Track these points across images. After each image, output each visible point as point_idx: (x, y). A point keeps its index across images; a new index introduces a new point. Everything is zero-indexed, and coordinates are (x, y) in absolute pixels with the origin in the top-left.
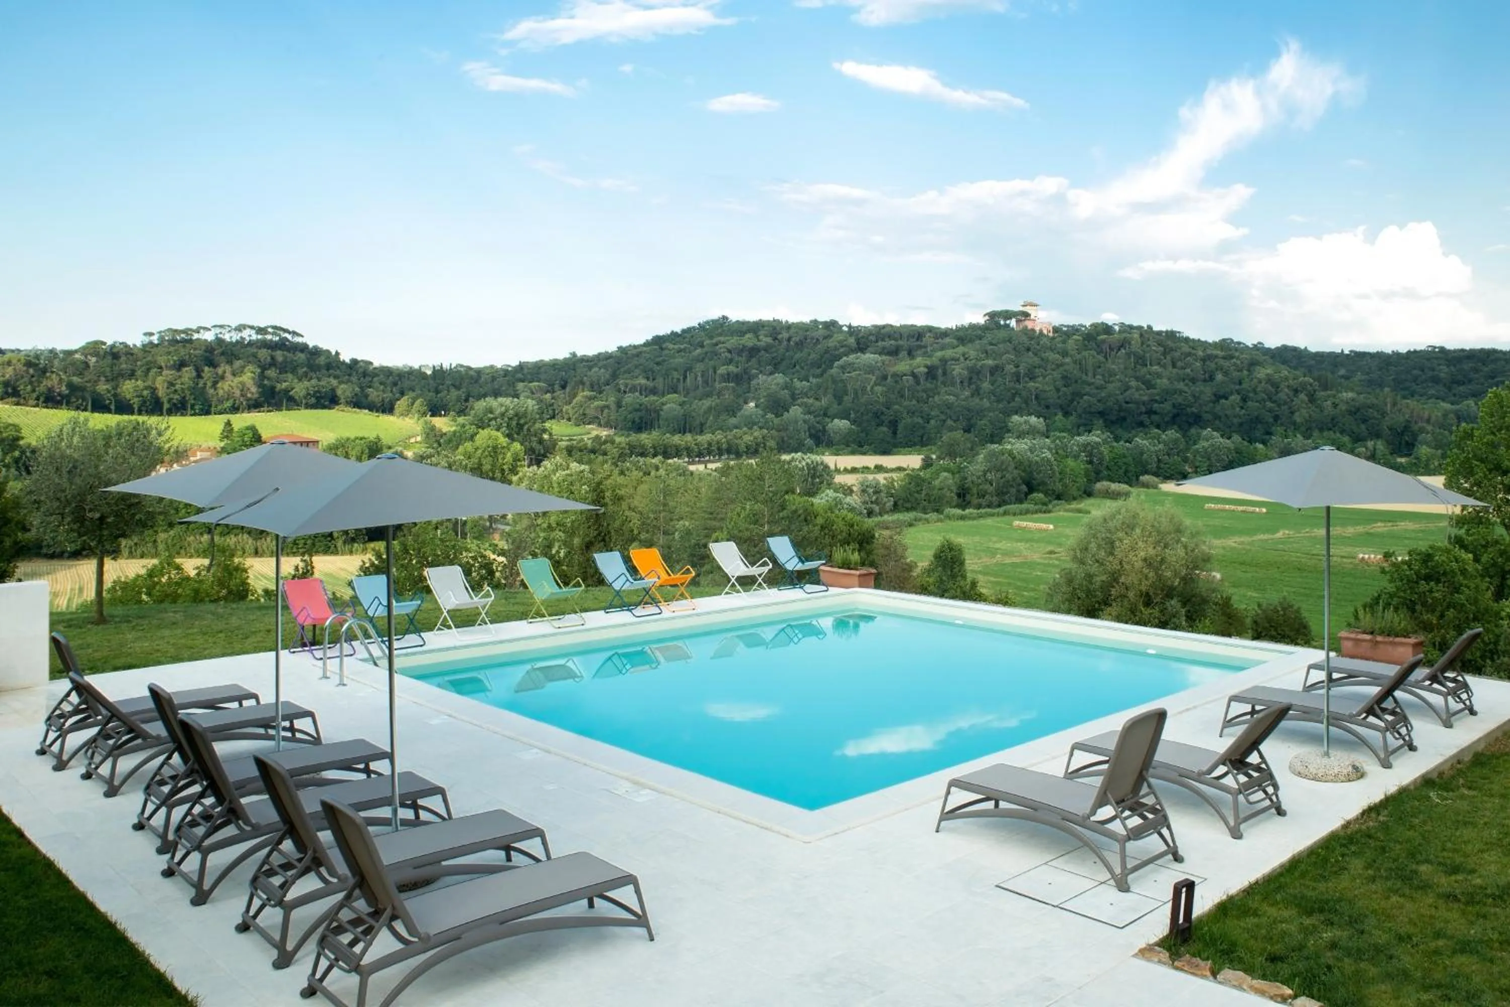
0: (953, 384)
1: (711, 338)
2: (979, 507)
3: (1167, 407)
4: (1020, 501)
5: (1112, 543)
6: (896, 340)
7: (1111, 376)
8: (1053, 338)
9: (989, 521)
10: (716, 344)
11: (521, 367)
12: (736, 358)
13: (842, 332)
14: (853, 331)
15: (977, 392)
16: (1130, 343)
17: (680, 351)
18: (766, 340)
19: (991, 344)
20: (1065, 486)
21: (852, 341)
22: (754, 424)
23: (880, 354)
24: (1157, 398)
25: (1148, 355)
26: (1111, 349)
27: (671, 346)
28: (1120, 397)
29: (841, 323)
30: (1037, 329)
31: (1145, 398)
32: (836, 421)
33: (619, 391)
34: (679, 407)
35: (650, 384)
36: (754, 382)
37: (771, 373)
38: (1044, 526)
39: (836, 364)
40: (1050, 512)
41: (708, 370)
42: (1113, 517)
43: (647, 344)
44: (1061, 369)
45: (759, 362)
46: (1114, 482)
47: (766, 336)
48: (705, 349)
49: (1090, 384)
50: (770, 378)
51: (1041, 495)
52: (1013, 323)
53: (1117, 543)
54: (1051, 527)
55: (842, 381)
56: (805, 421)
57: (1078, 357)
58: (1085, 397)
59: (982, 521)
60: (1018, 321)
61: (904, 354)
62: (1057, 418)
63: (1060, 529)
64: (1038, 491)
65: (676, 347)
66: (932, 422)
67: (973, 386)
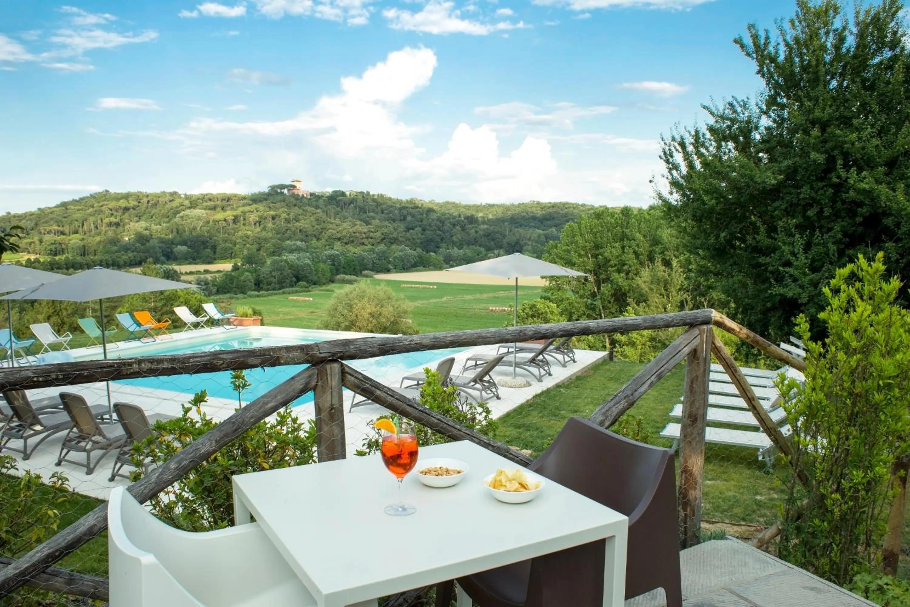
0: (250, 224)
1: (99, 202)
2: (268, 290)
3: (378, 234)
4: (292, 286)
5: (351, 306)
6: (214, 201)
7: (345, 219)
8: (310, 199)
9: (274, 297)
10: (102, 206)
12: (115, 213)
13: (181, 198)
14: (187, 197)
15: (264, 229)
16: (356, 201)
17: (78, 210)
18: (133, 203)
19: (273, 203)
20: (319, 277)
21: (187, 203)
22: (129, 249)
23: (205, 209)
24: (372, 230)
25: (367, 207)
26: (345, 204)
27: (72, 207)
28: (351, 230)
29: (180, 193)
30: (301, 194)
31: (365, 230)
32: (179, 247)
33: (40, 233)
34: (80, 242)
35: (61, 229)
36: (127, 227)
37: (137, 222)
38: (307, 299)
39: (178, 215)
40: (310, 291)
41: (97, 221)
42: (351, 293)
43: (57, 207)
44: (315, 215)
45: (130, 215)
46: (347, 275)
47: (133, 200)
48: (95, 209)
49: (332, 223)
50: (137, 225)
51: (305, 283)
52: (285, 191)
53: (354, 306)
54: (311, 299)
55: (182, 225)
56: (160, 248)
57: (325, 209)
58: (330, 231)
59: (270, 298)
60: (289, 190)
61: (219, 209)
62: (313, 242)
63: (316, 300)
64: (303, 281)
65: (76, 208)
66: (237, 246)
67: (262, 226)
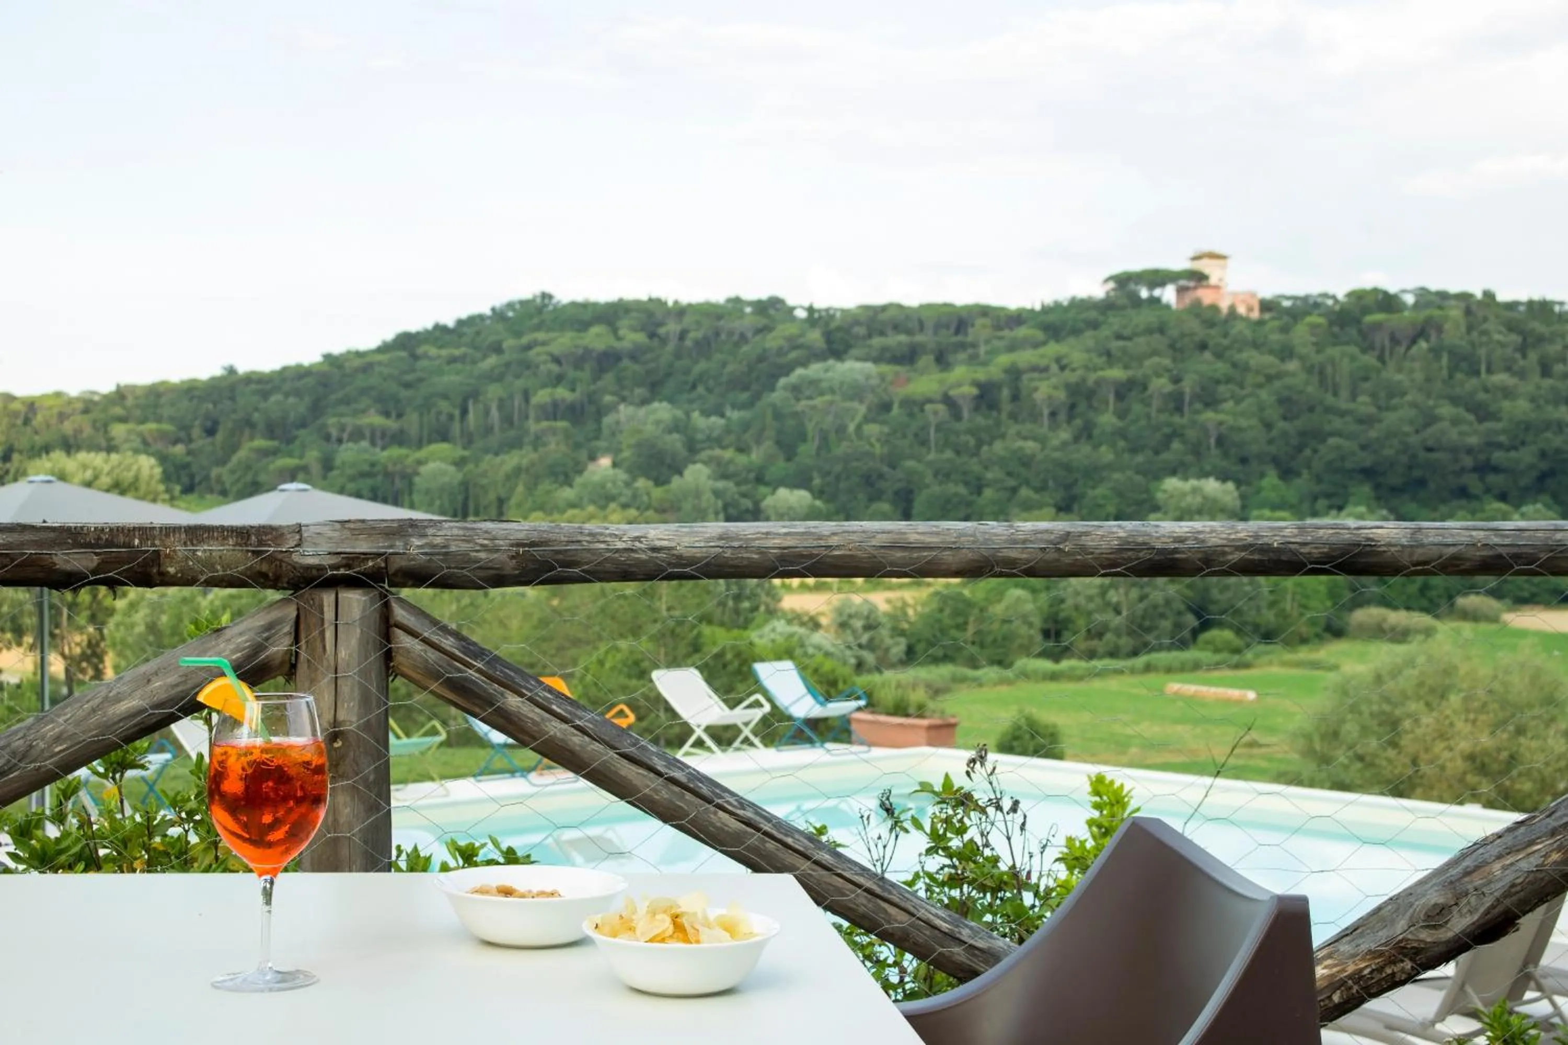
0: (1034, 416)
1: (518, 334)
2: (1091, 655)
3: (1526, 456)
4: (1183, 645)
5: (1394, 724)
6: (909, 332)
7: (1391, 396)
8: (1260, 323)
9: (1113, 684)
10: (529, 347)
11: (120, 395)
12: (571, 373)
13: (794, 319)
14: (816, 317)
15: (1086, 433)
16: (1440, 330)
17: (452, 360)
18: (631, 338)
19: (1119, 337)
20: (1282, 614)
21: (815, 337)
22: (611, 498)
23: (876, 360)
24: (1502, 438)
25: (1482, 352)
26: (1395, 341)
27: (433, 351)
28: (1414, 440)
29: (790, 302)
30: (1224, 305)
31: (1473, 440)
32: (783, 492)
33: (327, 438)
34: (452, 469)
35: (392, 424)
36: (608, 420)
37: (644, 402)
38: (1235, 693)
39: (783, 381)
40: (1247, 666)
41: (511, 397)
42: (1395, 673)
43: (385, 348)
44: (1277, 384)
45: (619, 380)
46: (1395, 608)
47: (634, 329)
48: (507, 357)
49: (1342, 414)
50: (642, 412)
51: (1227, 635)
52: (1168, 294)
53: (1407, 724)
54: (1251, 695)
55: (795, 415)
56: (717, 494)
57: (1317, 359)
58: (1332, 441)
59: (1097, 684)
60: (1181, 291)
61: (926, 360)
62: (1265, 482)
63: (1270, 700)
64: (1220, 625)
65: (444, 352)
66: (988, 493)
67: (1078, 422)
